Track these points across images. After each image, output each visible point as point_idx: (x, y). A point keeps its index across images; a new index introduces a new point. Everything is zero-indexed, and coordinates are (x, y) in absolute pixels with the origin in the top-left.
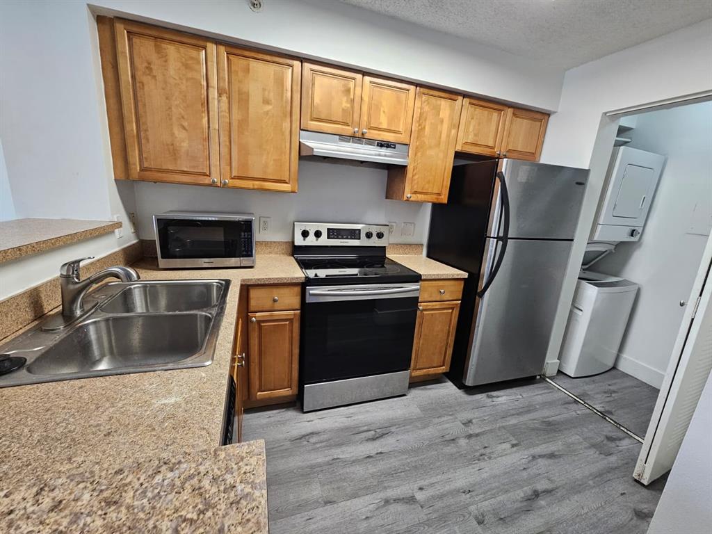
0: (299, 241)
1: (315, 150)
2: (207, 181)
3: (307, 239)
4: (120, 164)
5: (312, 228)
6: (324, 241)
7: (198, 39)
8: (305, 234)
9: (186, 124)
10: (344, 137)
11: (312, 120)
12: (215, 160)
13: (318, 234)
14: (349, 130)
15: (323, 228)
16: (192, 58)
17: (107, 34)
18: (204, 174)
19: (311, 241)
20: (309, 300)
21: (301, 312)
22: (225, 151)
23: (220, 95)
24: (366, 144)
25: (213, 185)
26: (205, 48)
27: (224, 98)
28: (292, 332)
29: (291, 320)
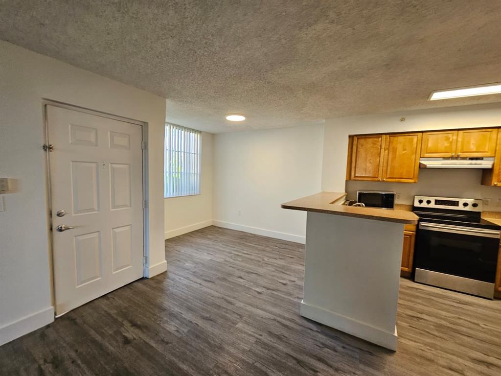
0: (417, 204)
1: (427, 166)
2: (376, 179)
3: (422, 204)
4: (348, 176)
5: (425, 199)
6: (432, 205)
7: (379, 135)
8: (421, 202)
9: (371, 161)
10: (445, 158)
11: (427, 153)
12: (380, 172)
13: (429, 202)
14: (449, 155)
15: (433, 200)
16: (376, 141)
17: (351, 141)
18: (375, 177)
19: (424, 205)
20: (420, 228)
21: (416, 234)
22: (385, 168)
23: (385, 150)
24: (461, 159)
25: (379, 181)
26: (381, 137)
27: (387, 151)
28: (410, 241)
29: (410, 236)
